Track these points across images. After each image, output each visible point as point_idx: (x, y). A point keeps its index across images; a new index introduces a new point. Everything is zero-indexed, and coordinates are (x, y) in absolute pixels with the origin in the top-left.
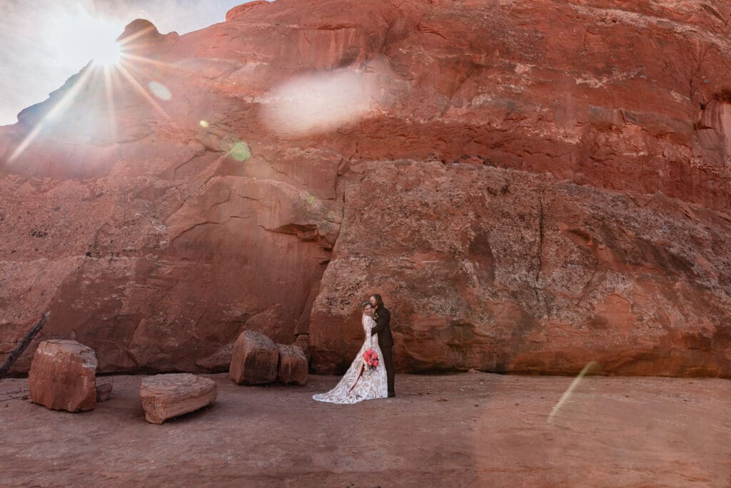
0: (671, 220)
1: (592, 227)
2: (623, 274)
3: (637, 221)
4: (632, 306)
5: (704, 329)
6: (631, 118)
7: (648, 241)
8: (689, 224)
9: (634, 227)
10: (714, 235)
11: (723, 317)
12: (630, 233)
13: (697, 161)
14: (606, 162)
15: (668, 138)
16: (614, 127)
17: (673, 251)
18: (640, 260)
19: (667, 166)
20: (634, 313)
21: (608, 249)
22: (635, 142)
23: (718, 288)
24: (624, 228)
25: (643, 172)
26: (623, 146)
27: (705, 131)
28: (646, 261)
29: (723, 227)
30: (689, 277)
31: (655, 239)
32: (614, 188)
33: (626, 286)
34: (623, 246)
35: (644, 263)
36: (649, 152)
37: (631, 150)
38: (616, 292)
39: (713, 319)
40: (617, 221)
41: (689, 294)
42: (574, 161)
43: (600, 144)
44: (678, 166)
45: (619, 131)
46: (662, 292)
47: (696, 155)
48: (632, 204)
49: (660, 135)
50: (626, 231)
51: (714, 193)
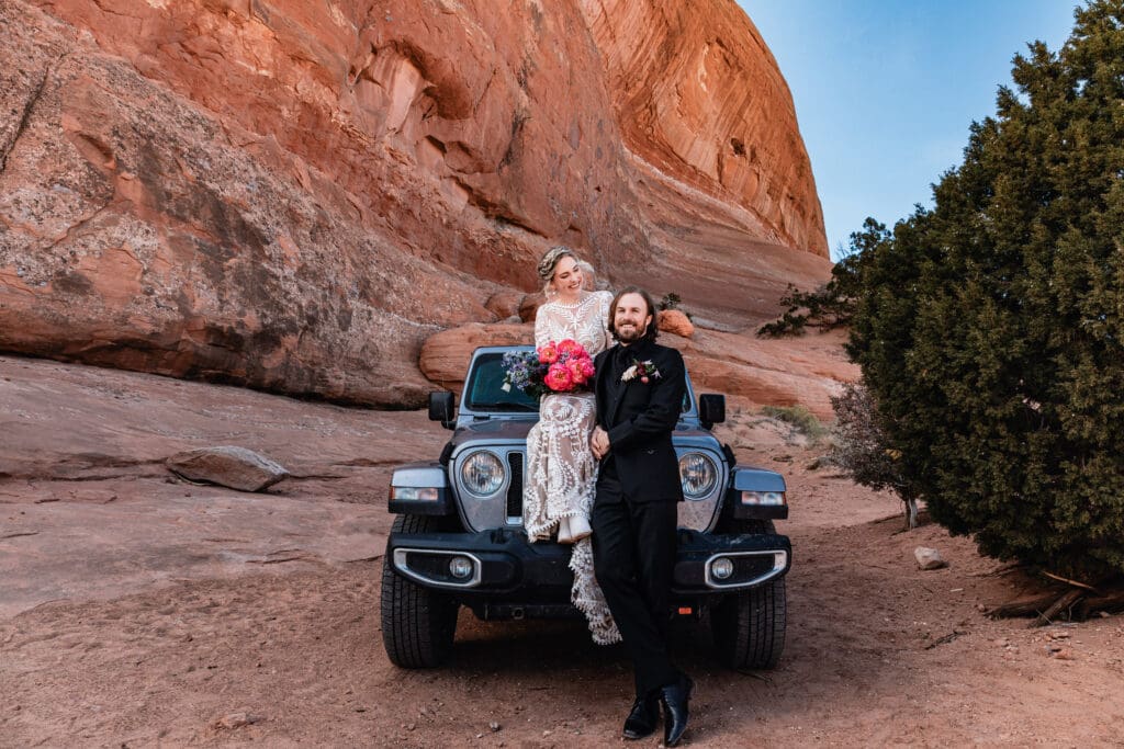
0: (270, 179)
1: (124, 143)
2: (149, 225)
3: (210, 160)
4: (145, 273)
5: (241, 324)
6: (262, 12)
7: (212, 193)
8: (296, 192)
9: (201, 167)
10: (323, 217)
11: (281, 316)
12: (190, 172)
13: (342, 116)
14: (204, 61)
15: (309, 67)
16: (231, 14)
17: (248, 217)
18: (187, 214)
19: (297, 107)
20: (141, 282)
21: (139, 183)
22: (258, 50)
23: (291, 280)
24: (183, 163)
25: (259, 100)
26: (238, 48)
27: (370, 83)
28: (196, 217)
29: (344, 212)
30: (254, 256)
31: (227, 193)
32: (206, 105)
33: (147, 243)
34: (168, 187)
35: (192, 219)
36: (276, 75)
37: (249, 60)
38: (125, 247)
39: (265, 316)
40: (176, 149)
41: (245, 277)
42: (145, 33)
43: (202, 30)
44: (311, 110)
45: (238, 22)
46: (204, 265)
47: (342, 108)
48: (221, 136)
49: (298, 58)
50: (184, 167)
51: (353, 168)
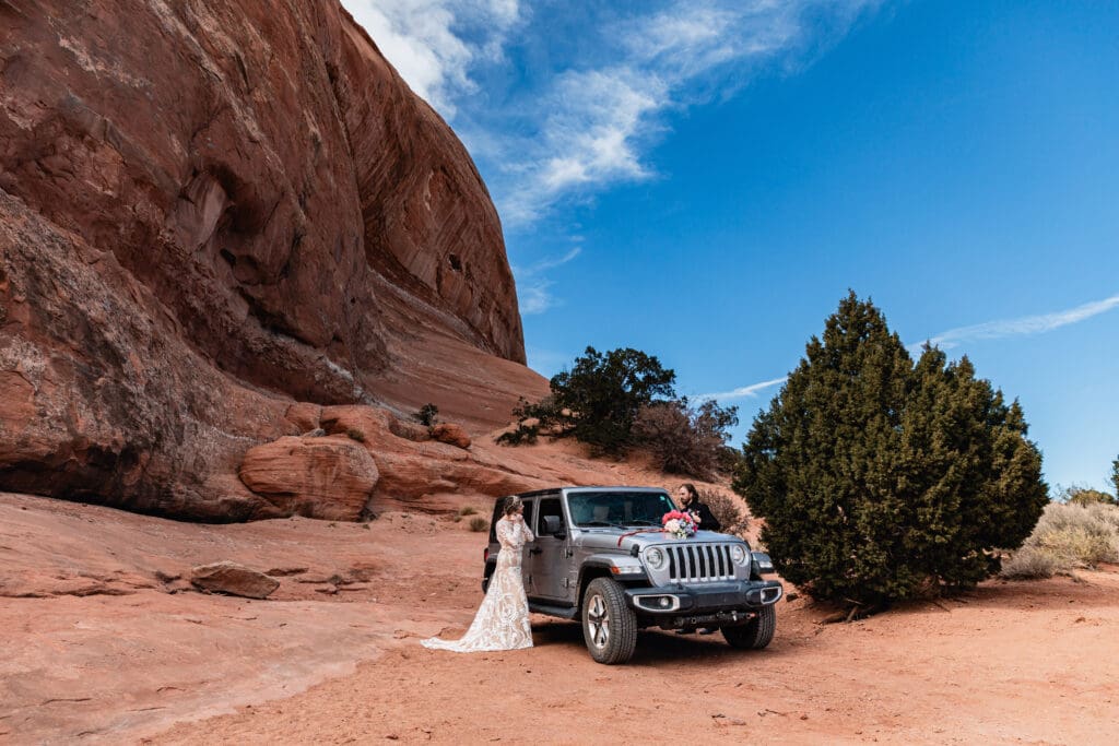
0: (115, 296)
1: (14, 265)
2: (36, 347)
3: (76, 280)
4: (36, 394)
5: (115, 443)
6: (115, 139)
7: (83, 313)
8: (134, 309)
9: (71, 288)
10: (154, 332)
11: (138, 432)
12: (64, 293)
13: (167, 235)
14: (57, 180)
15: (148, 189)
16: (87, 138)
17: (109, 336)
18: (65, 334)
19: (132, 225)
20: (35, 403)
21: (28, 305)
22: (107, 173)
23: (142, 397)
24: (57, 283)
25: (102, 218)
26: (88, 169)
27: (185, 202)
28: (72, 338)
29: (165, 326)
30: (116, 375)
31: (93, 314)
33: (35, 364)
34: (49, 308)
35: (70, 340)
36: (119, 195)
37: (97, 181)
38: (19, 369)
39: (127, 434)
40: (51, 270)
41: (110, 396)
42: (10, 152)
43: (59, 150)
44: (144, 229)
45: (92, 146)
46: (80, 385)
47: (169, 227)
48: (73, 253)
49: (141, 182)
50: (60, 289)
51: (168, 281)
